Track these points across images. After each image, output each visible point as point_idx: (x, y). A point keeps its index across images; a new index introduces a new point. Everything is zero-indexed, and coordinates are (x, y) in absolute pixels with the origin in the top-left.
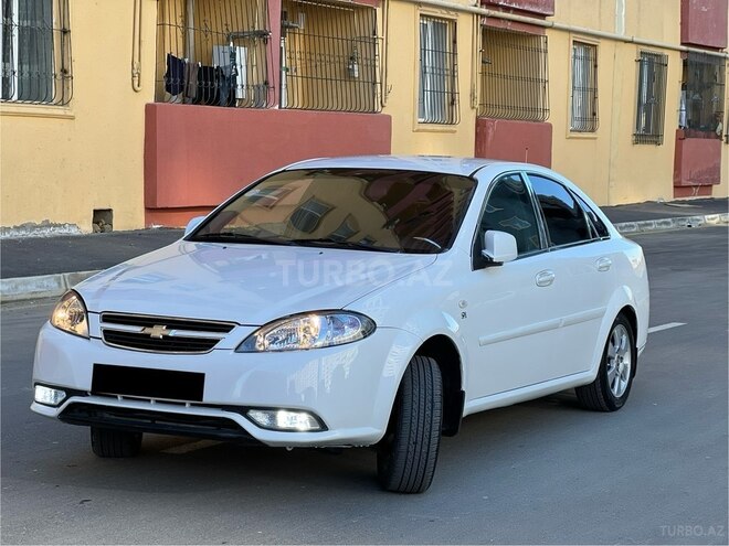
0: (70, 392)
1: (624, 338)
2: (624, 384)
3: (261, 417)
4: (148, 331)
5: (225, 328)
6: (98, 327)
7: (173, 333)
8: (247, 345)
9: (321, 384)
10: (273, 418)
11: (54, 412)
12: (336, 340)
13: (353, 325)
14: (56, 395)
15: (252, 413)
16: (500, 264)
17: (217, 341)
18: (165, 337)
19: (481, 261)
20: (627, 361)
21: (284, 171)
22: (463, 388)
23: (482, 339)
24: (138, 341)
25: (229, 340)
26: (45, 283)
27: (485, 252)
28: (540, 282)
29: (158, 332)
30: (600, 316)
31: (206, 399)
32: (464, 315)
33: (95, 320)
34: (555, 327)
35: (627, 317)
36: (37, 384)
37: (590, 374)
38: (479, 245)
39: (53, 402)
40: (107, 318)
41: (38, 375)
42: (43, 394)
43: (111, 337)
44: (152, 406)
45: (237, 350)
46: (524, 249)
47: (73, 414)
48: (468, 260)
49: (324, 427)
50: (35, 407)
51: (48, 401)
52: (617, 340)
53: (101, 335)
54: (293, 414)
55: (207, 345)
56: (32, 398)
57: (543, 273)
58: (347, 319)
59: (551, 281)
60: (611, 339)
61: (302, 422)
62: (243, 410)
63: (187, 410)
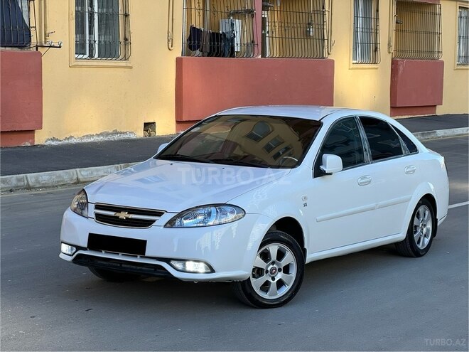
0: (78, 248)
1: (427, 213)
2: (427, 240)
3: (179, 265)
4: (118, 214)
5: (159, 214)
6: (92, 211)
8: (171, 224)
9: (213, 244)
10: (184, 265)
11: (70, 259)
12: (223, 220)
13: (232, 212)
14: (72, 249)
15: (173, 262)
16: (330, 174)
17: (154, 221)
18: (127, 218)
19: (319, 172)
20: (429, 226)
22: (306, 247)
23: (319, 218)
24: (113, 220)
25: (162, 221)
27: (321, 167)
28: (361, 183)
29: (123, 215)
30: (408, 200)
31: (148, 253)
32: (305, 205)
33: (91, 207)
34: (372, 209)
35: (428, 201)
36: (62, 243)
37: (401, 235)
38: (319, 162)
39: (70, 253)
40: (98, 207)
41: (63, 238)
42: (65, 248)
43: (100, 218)
44: (120, 257)
45: (165, 226)
46: (348, 164)
47: (79, 260)
48: (311, 172)
49: (213, 271)
50: (62, 256)
51: (67, 252)
52: (422, 214)
53: (94, 216)
54: (195, 263)
55: (148, 224)
56: (60, 251)
57: (363, 178)
58: (229, 209)
59: (370, 182)
60: (416, 214)
61: (201, 268)
62: (168, 260)
63: (138, 260)
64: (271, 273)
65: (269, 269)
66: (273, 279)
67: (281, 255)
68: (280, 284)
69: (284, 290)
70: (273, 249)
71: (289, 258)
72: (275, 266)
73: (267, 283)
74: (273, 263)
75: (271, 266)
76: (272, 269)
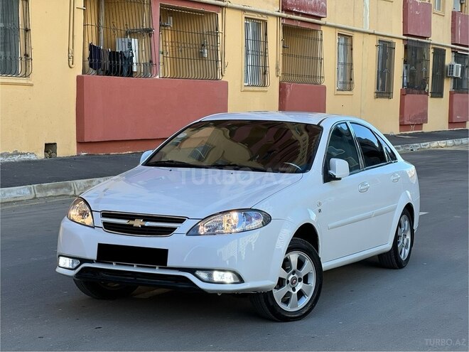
0: (83, 261)
1: (407, 222)
2: (407, 251)
3: (203, 275)
4: (131, 222)
5: (180, 220)
6: (100, 221)
7: (148, 224)
8: (193, 231)
9: (239, 254)
10: (210, 276)
11: (72, 273)
12: (247, 228)
13: (257, 218)
14: (73, 263)
15: (197, 273)
16: (340, 179)
17: (175, 229)
18: (143, 226)
19: (328, 177)
20: (409, 237)
21: (200, 122)
22: (320, 256)
23: (330, 225)
25: (182, 228)
26: (22, 191)
27: (331, 172)
28: (361, 190)
29: (138, 223)
30: (394, 209)
31: (169, 264)
32: (320, 211)
33: (98, 216)
34: (369, 217)
35: (409, 210)
36: (60, 256)
37: (388, 246)
38: (327, 167)
39: (71, 267)
40: (105, 215)
41: (60, 251)
42: (64, 262)
43: (108, 226)
44: (135, 269)
45: (187, 234)
46: (354, 168)
47: (85, 274)
48: (321, 177)
49: (242, 281)
50: (59, 270)
51: (68, 266)
52: (403, 225)
53: (102, 225)
54: (222, 273)
55: (169, 231)
56: (57, 265)
57: (363, 184)
58: (253, 214)
59: (367, 189)
60: (400, 225)
61: (228, 278)
62: (192, 271)
63: (157, 271)
64: (292, 283)
65: (290, 279)
66: (294, 289)
67: (301, 264)
68: (301, 294)
69: (305, 301)
70: (294, 257)
71: (308, 266)
72: (295, 275)
73: (289, 294)
74: (294, 273)
75: (292, 276)
76: (293, 279)
